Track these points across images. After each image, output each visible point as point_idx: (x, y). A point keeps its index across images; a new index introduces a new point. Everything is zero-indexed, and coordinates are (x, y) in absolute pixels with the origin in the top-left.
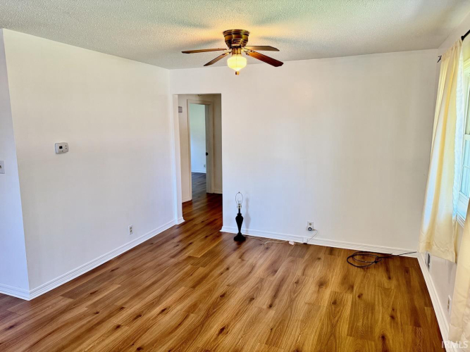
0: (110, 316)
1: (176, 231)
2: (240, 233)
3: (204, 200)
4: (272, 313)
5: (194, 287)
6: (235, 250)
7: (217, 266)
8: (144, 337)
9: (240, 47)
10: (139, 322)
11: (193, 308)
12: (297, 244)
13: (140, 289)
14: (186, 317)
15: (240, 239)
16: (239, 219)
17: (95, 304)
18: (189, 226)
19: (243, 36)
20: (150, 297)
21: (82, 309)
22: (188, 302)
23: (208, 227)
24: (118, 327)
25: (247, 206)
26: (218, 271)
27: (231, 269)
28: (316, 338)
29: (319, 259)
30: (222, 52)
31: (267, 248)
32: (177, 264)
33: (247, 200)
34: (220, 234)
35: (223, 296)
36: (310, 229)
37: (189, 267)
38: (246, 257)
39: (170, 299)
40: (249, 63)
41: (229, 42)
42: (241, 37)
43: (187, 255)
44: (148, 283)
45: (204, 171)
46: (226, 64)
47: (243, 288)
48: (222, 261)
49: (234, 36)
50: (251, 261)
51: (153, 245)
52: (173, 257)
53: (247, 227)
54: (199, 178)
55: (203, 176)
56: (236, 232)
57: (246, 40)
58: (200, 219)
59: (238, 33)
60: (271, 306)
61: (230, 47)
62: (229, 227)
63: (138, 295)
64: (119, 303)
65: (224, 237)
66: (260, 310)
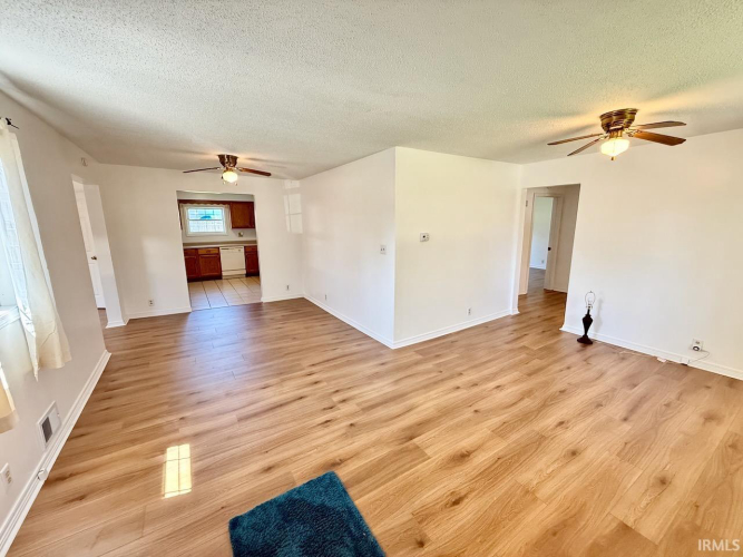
0: (451, 377)
1: (510, 320)
2: (585, 336)
3: (540, 297)
4: (626, 427)
5: (530, 375)
6: (578, 351)
7: (556, 361)
8: (480, 403)
9: (622, 129)
10: (476, 390)
11: (528, 393)
12: (670, 364)
13: (477, 362)
14: (522, 399)
15: (585, 341)
16: (587, 321)
17: (439, 365)
18: (524, 318)
19: (629, 116)
20: (486, 372)
21: (429, 366)
22: (524, 387)
23: (546, 323)
24: (458, 388)
25: (600, 308)
26: (557, 367)
27: (572, 369)
28: (697, 476)
29: (708, 387)
30: (597, 138)
31: (623, 359)
32: (510, 351)
33: (601, 302)
34: (560, 333)
35: (562, 392)
36: (696, 349)
37: (523, 356)
38: (593, 361)
39: (504, 379)
40: (632, 145)
41: (607, 127)
42: (625, 118)
43: (522, 344)
44: (485, 360)
45: (544, 267)
46: (598, 150)
47: (588, 390)
48: (562, 358)
49: (614, 118)
50: (599, 367)
51: (488, 328)
52: (507, 343)
53: (597, 330)
54: (536, 275)
55: (542, 272)
56: (582, 333)
57: (632, 120)
58: (537, 314)
59: (621, 114)
60: (625, 419)
61: (608, 131)
62: (572, 326)
63: (475, 367)
64: (459, 369)
65: (563, 336)
66: (610, 420)
